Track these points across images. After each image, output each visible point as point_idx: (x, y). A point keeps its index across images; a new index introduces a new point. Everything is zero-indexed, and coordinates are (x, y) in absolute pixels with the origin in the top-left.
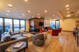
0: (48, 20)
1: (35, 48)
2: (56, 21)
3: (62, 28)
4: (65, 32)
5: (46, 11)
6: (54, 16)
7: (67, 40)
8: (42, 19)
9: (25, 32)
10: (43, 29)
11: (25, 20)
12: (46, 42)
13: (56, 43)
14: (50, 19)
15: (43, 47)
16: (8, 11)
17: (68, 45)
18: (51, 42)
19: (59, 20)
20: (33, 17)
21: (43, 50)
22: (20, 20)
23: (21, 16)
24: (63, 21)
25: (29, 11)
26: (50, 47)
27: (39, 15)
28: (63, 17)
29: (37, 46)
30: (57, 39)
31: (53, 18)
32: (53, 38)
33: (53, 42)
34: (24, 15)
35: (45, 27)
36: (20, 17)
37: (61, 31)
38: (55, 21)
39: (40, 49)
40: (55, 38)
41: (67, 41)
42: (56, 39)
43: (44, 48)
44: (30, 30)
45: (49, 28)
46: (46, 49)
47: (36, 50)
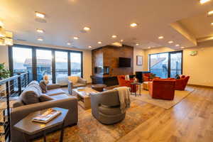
0: (145, 50)
1: (94, 129)
2: (170, 53)
3: (188, 77)
4: (202, 90)
5: (134, 25)
6: (161, 38)
7: (201, 116)
8: (126, 49)
9: (80, 85)
10: (127, 77)
11: (82, 53)
12: (128, 115)
13: (161, 122)
14: (152, 48)
15: (117, 129)
16: (38, 31)
17: (203, 135)
18: (145, 118)
19: (182, 52)
20: (100, 43)
21: (115, 138)
22: (69, 52)
23: (69, 42)
24: (195, 55)
25: (87, 29)
26: (137, 132)
27: (114, 37)
28: (197, 39)
29: (100, 124)
30: (166, 109)
31: (160, 46)
32: (153, 106)
33: (153, 117)
34: (76, 38)
35: (136, 72)
36: (69, 44)
37: (184, 87)
38: (168, 54)
39: (108, 132)
40: (160, 108)
41: (200, 119)
42: (162, 110)
43: (120, 131)
44: (93, 79)
45: (147, 74)
46: (125, 137)
47: (97, 134)
